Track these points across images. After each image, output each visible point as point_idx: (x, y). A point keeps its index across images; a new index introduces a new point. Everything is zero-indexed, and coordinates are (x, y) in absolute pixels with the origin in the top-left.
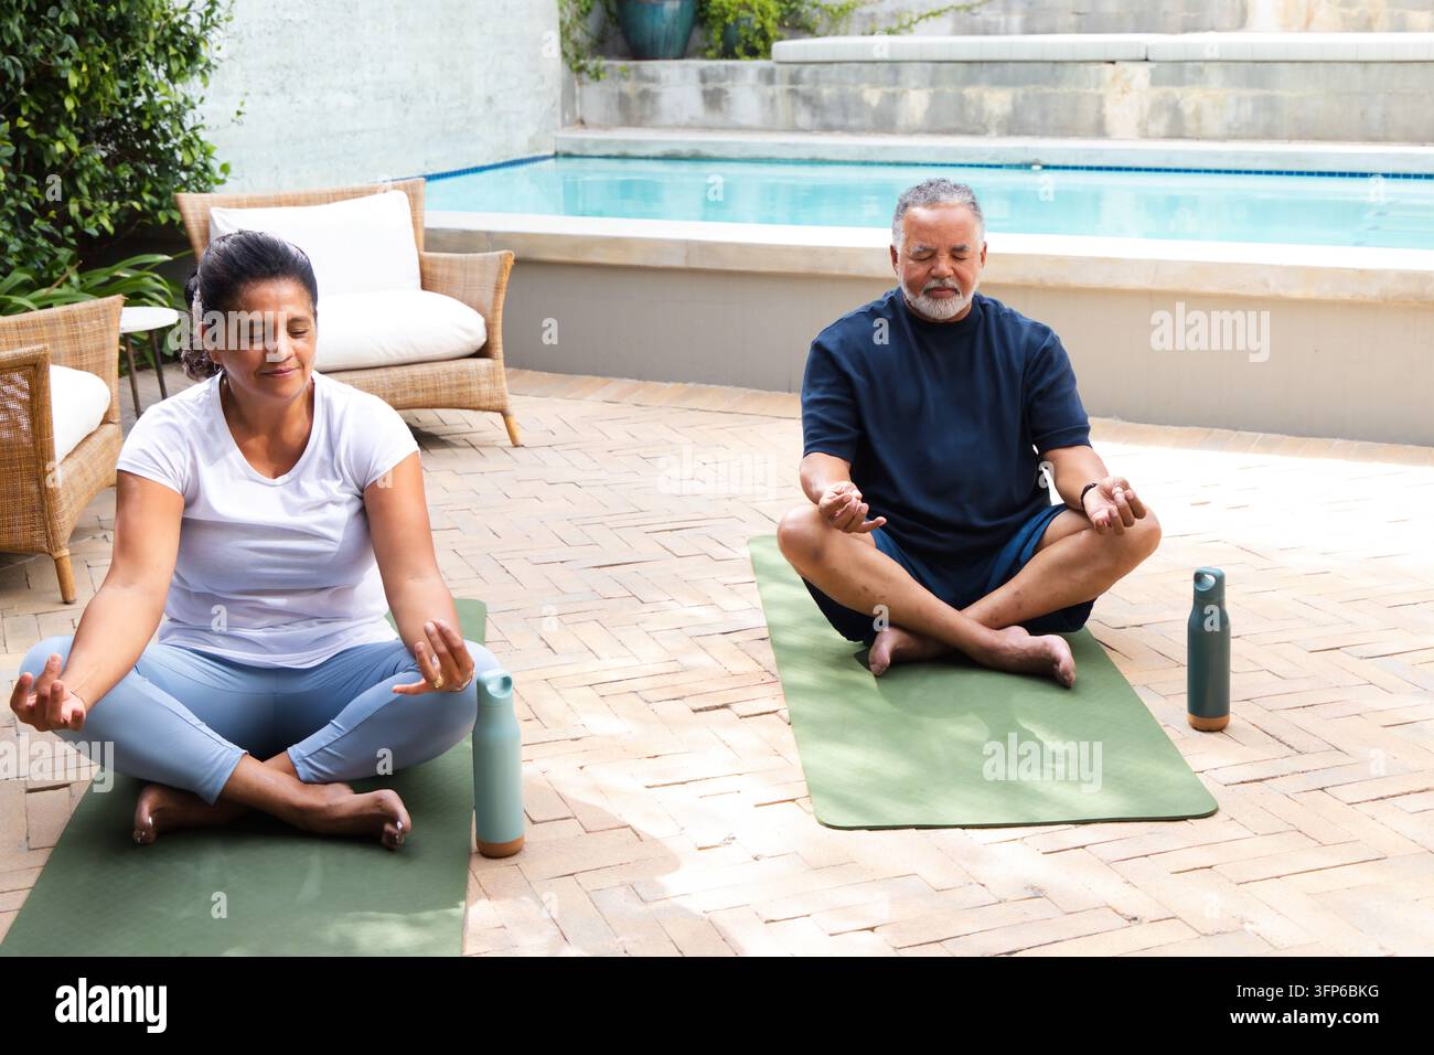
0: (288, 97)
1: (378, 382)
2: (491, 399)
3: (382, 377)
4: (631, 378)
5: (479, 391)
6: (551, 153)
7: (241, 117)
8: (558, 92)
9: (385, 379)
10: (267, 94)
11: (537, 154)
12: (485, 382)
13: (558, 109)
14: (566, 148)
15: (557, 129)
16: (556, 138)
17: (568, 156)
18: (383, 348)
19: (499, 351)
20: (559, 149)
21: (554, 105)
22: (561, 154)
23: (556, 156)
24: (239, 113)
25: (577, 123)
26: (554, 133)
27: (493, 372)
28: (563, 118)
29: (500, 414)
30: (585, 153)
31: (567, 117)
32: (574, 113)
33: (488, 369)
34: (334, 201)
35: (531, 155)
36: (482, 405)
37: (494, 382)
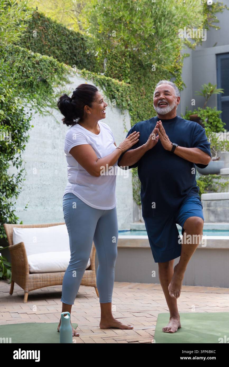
0: (43, 207)
1: (58, 276)
2: (91, 282)
3: (59, 274)
4: (138, 282)
5: (88, 280)
6: (129, 229)
7: (27, 209)
8: (132, 210)
9: (60, 275)
10: (37, 206)
11: (124, 229)
12: (89, 277)
13: (132, 216)
14: (134, 228)
15: (131, 222)
16: (131, 225)
17: (135, 230)
18: (59, 266)
19: (94, 268)
20: (132, 228)
21: (130, 214)
22: (132, 230)
23: (131, 230)
24: (26, 207)
25: (139, 221)
26: (130, 223)
27: (92, 274)
28: (134, 219)
29: (94, 287)
30: (140, 230)
31: (136, 219)
32: (138, 218)
33: (91, 273)
34: (49, 226)
35: (122, 230)
36: (89, 284)
37: (92, 277)
